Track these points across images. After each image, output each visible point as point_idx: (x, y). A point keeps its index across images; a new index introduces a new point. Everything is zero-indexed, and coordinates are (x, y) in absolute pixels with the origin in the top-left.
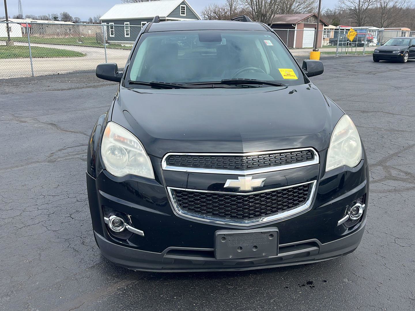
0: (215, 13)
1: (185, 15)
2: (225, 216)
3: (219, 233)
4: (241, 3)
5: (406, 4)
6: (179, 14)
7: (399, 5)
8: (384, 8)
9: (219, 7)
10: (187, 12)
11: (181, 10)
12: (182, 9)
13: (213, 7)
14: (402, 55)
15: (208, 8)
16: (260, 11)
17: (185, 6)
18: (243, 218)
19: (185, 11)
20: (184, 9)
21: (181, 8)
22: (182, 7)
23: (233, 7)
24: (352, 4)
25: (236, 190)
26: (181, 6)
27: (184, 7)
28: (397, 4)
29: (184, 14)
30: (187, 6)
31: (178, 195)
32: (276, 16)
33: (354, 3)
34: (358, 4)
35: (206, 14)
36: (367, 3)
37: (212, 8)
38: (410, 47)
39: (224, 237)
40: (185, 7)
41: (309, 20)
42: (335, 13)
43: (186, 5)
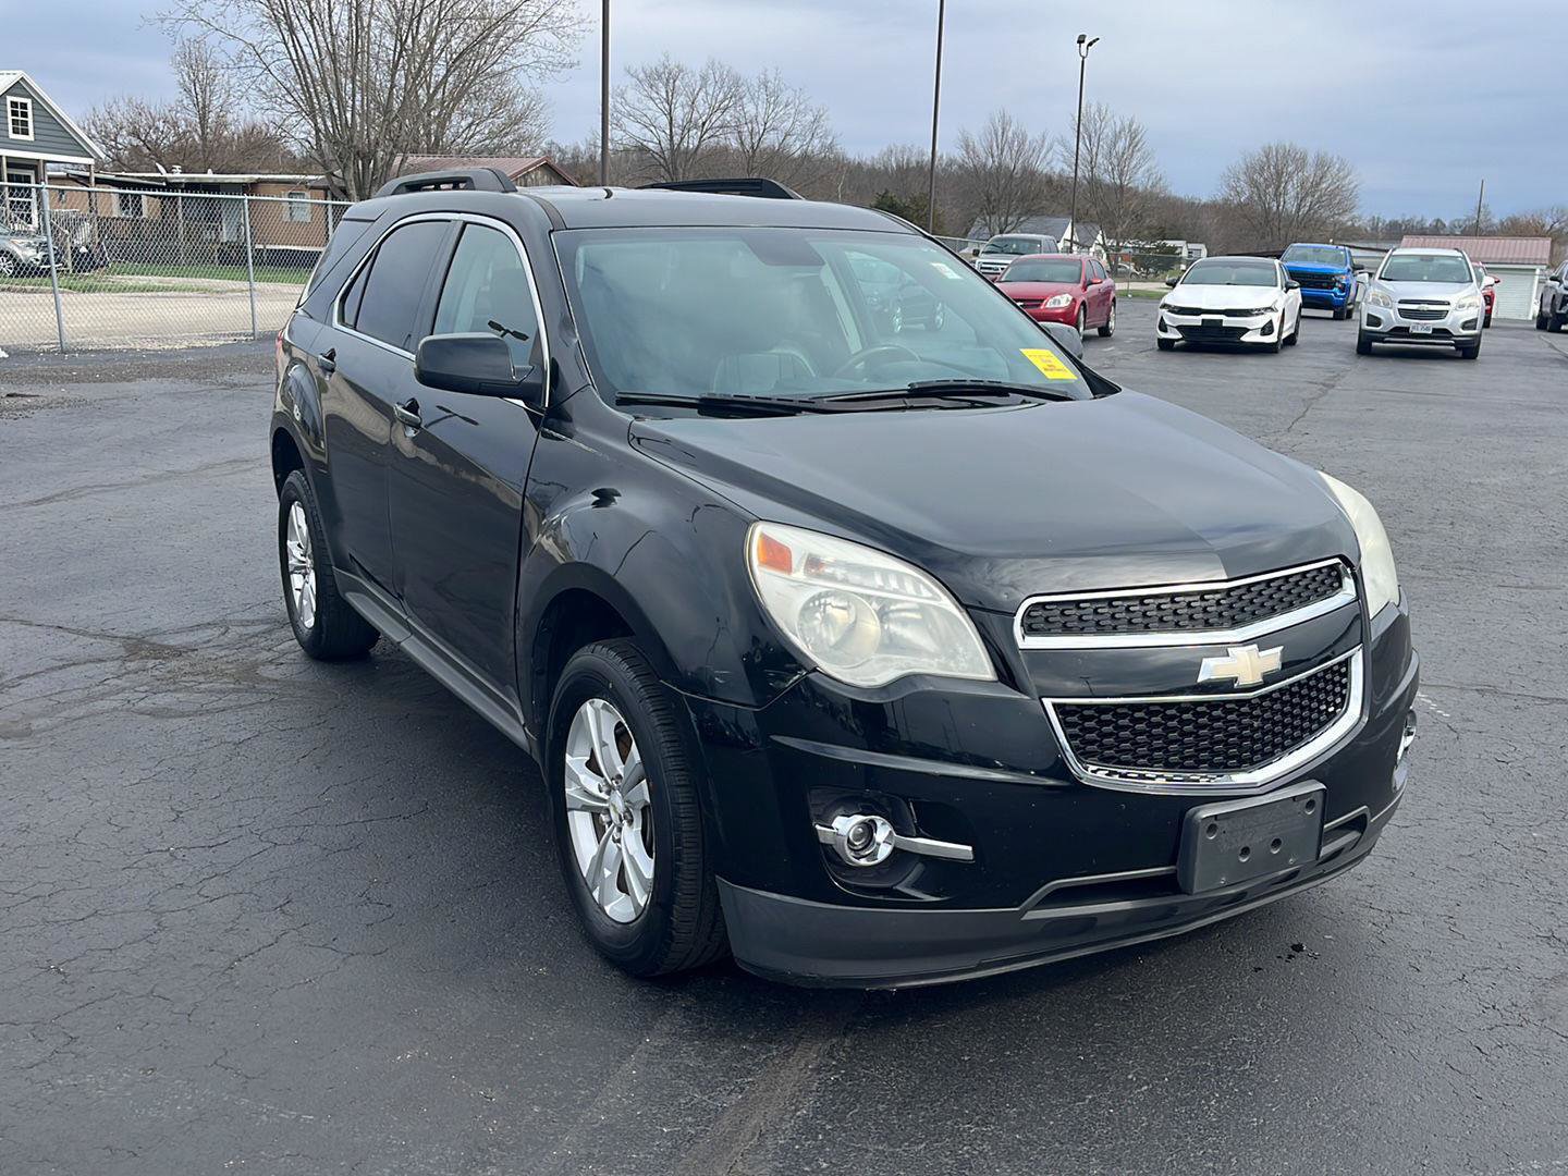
0: (136, 134)
1: (31, 137)
2: (1197, 768)
3: (1206, 812)
4: (266, 106)
5: (816, 141)
6: (4, 133)
7: (798, 144)
8: (751, 153)
9: (152, 111)
10: (37, 125)
11: (10, 118)
12: (14, 113)
13: (124, 108)
14: (886, 310)
15: (102, 112)
16: (351, 139)
17: (29, 102)
18: (1240, 767)
19: (30, 119)
20: (25, 115)
21: (9, 109)
22: (14, 104)
23: (212, 117)
24: (646, 130)
25: (1226, 685)
26: (10, 99)
27: (24, 106)
28: (790, 140)
29: (26, 132)
30: (34, 102)
31: (1069, 719)
32: (411, 159)
33: (652, 128)
34: (668, 132)
35: (98, 136)
36: (695, 131)
37: (123, 114)
38: (903, 286)
39: (1212, 825)
40: (30, 106)
41: (529, 180)
42: (575, 157)
43: (30, 96)
